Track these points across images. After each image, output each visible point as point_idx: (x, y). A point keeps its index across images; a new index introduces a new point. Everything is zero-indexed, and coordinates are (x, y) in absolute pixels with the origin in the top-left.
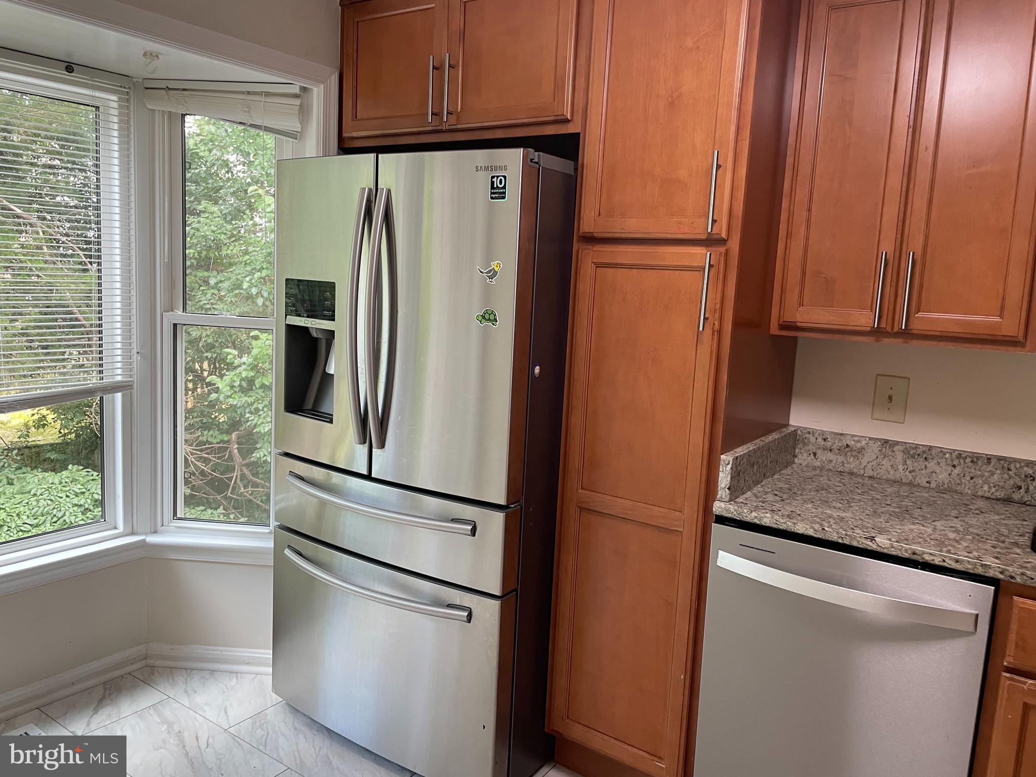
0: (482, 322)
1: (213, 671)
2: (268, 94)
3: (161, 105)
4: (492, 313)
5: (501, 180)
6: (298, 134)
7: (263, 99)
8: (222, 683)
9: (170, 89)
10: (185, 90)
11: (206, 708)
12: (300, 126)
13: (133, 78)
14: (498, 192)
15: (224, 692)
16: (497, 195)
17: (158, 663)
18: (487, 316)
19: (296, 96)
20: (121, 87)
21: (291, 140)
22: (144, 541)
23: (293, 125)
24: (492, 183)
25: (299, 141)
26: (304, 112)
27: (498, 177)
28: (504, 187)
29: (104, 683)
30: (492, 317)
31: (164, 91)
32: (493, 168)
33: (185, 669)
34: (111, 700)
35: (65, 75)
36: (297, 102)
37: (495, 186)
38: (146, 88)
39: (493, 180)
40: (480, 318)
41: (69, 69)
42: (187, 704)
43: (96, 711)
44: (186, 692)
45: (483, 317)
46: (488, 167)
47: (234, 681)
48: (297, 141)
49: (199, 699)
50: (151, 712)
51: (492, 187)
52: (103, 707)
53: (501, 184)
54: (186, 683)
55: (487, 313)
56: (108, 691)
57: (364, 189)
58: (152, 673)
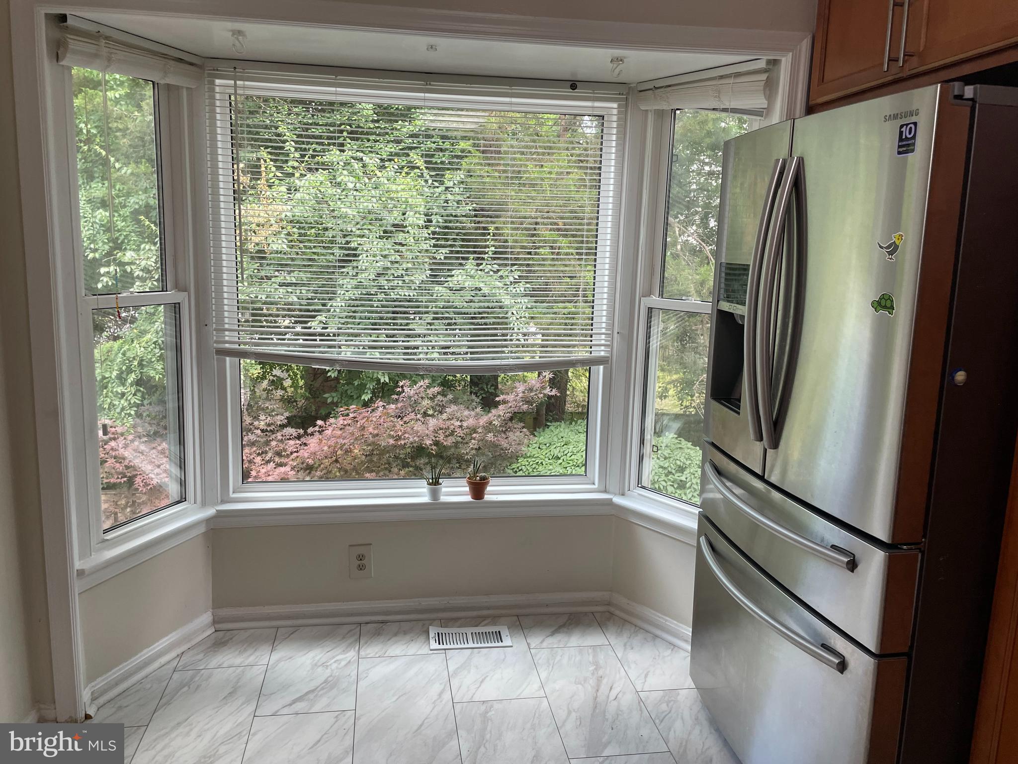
0: (878, 309)
1: (656, 636)
2: (738, 75)
3: (651, 105)
4: (889, 299)
5: (911, 128)
6: (765, 110)
7: (731, 81)
8: (657, 650)
9: (656, 88)
10: (670, 86)
11: (633, 666)
12: (767, 102)
13: (630, 84)
14: (905, 145)
15: (654, 658)
16: (905, 149)
17: (617, 612)
18: (883, 303)
19: (764, 71)
20: (620, 94)
21: (759, 118)
22: (611, 500)
23: (760, 102)
24: (901, 133)
25: (765, 118)
26: (770, 87)
27: (907, 125)
28: (914, 137)
29: (571, 614)
30: (888, 304)
31: (651, 91)
32: (903, 115)
33: (636, 626)
34: (568, 629)
35: (569, 92)
36: (764, 77)
37: (904, 137)
38: (641, 91)
39: (902, 130)
40: (876, 305)
41: (574, 87)
42: (619, 655)
43: (553, 634)
44: (625, 645)
45: (879, 303)
46: (897, 114)
47: (669, 651)
48: (763, 118)
49: (632, 656)
50: (590, 651)
51: (901, 139)
52: (559, 632)
53: (910, 133)
54: (629, 638)
55: (883, 298)
56: (570, 621)
57: (778, 160)
58: (609, 619)
